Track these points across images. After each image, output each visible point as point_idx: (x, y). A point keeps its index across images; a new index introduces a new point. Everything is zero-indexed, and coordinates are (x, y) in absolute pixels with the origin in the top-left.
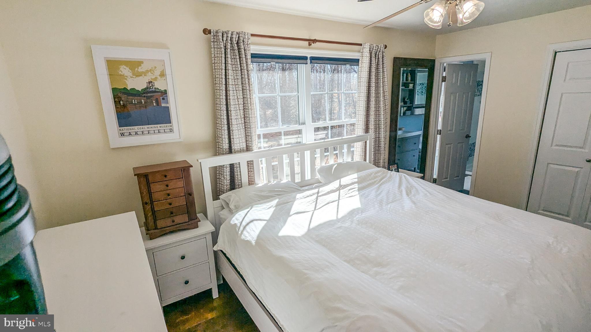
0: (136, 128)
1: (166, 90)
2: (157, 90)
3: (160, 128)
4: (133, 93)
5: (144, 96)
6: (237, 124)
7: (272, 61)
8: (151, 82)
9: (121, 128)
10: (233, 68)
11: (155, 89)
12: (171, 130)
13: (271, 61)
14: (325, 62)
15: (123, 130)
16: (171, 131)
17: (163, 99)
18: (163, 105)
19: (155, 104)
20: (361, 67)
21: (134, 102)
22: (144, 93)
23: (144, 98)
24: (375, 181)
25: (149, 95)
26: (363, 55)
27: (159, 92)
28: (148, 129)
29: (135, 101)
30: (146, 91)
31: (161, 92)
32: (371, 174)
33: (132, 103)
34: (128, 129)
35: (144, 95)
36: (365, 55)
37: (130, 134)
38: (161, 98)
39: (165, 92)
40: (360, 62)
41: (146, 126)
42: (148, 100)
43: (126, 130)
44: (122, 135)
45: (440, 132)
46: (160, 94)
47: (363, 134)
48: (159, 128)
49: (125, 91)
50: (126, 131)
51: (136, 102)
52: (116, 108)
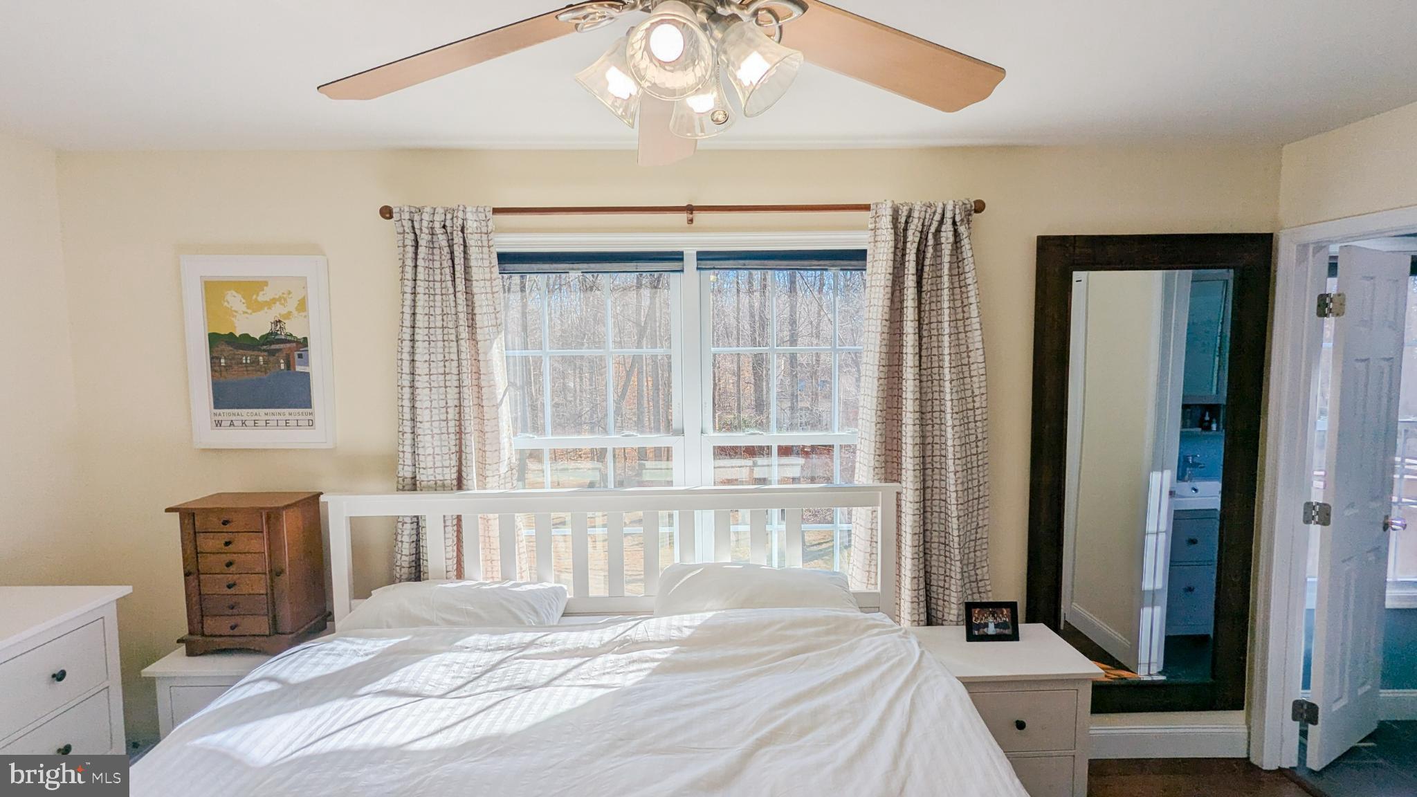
0: (245, 413)
1: (305, 339)
2: (289, 338)
3: (290, 417)
4: (245, 343)
5: (265, 351)
6: (432, 421)
7: (573, 269)
8: (280, 321)
9: (218, 411)
10: (442, 288)
11: (286, 335)
12: (311, 422)
13: (570, 269)
14: (744, 265)
15: (220, 415)
16: (311, 424)
17: (300, 356)
18: (299, 369)
19: (282, 366)
20: (872, 274)
21: (244, 361)
22: (263, 345)
23: (263, 354)
24: (760, 655)
25: (273, 347)
26: (878, 238)
27: (293, 342)
28: (267, 418)
29: (246, 359)
30: (269, 339)
31: (297, 342)
32: (770, 624)
33: (242, 363)
34: (229, 414)
35: (265, 347)
36: (883, 238)
37: (232, 424)
38: (296, 353)
39: (304, 342)
40: (869, 258)
41: (262, 411)
42: (272, 359)
43: (226, 414)
44: (219, 424)
45: (1320, 514)
46: (294, 344)
47: (870, 483)
48: (287, 417)
49: (231, 339)
50: (226, 418)
51: (248, 361)
52: (213, 370)
